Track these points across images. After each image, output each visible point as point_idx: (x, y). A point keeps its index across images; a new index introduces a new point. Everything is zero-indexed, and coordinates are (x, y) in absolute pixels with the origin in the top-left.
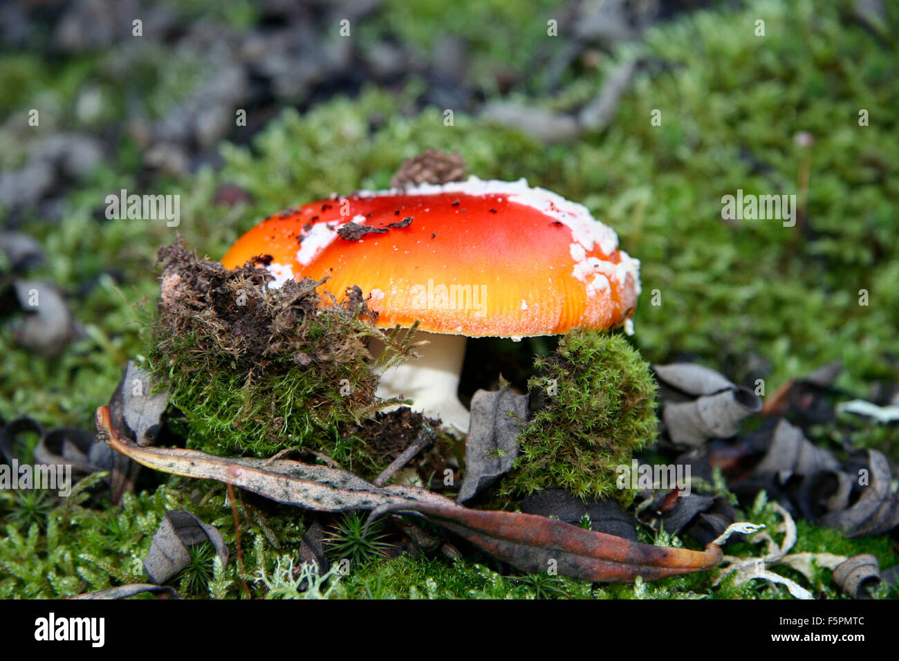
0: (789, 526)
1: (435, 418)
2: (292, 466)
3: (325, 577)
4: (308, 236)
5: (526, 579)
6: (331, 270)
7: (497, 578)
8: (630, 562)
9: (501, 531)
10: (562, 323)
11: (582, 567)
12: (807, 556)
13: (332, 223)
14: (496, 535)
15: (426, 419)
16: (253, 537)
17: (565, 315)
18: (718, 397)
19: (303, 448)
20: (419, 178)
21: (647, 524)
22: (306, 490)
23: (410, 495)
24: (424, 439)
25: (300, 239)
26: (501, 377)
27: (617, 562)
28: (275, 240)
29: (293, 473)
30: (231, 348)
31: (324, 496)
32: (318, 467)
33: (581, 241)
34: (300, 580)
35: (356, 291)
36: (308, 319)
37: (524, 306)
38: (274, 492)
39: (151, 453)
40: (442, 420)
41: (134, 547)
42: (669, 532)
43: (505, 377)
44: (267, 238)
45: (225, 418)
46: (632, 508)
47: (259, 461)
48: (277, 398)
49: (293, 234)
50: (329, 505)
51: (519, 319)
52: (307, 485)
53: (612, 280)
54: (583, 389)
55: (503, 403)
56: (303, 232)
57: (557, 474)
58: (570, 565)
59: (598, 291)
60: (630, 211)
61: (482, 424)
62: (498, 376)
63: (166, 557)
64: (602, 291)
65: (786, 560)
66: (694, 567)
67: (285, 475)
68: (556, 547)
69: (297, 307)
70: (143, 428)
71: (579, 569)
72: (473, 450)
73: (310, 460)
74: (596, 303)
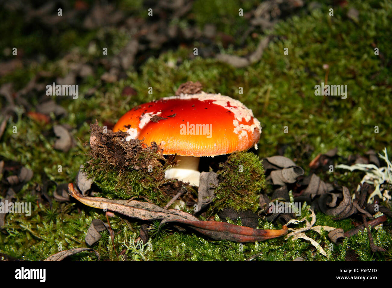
0: (313, 216)
1: (187, 182)
2: (136, 202)
3: (146, 245)
4: (143, 118)
5: (218, 242)
6: (148, 133)
7: (206, 243)
8: (254, 235)
9: (207, 228)
10: (229, 150)
11: (236, 238)
12: (320, 227)
13: (151, 113)
14: (205, 229)
15: (184, 183)
16: (123, 227)
17: (230, 147)
18: (289, 169)
19: (139, 196)
20: (185, 92)
21: (262, 218)
22: (140, 212)
23: (176, 213)
24: (183, 190)
25: (140, 119)
26: (210, 167)
27: (249, 236)
28: (132, 119)
29: (136, 206)
30: (113, 163)
31: (146, 214)
32: (145, 203)
33: (237, 118)
34: (137, 245)
35: (154, 143)
36: (138, 153)
37: (215, 145)
38: (129, 213)
39: (87, 199)
40: (190, 183)
41: (84, 229)
42: (269, 222)
43: (211, 167)
44: (130, 118)
45: (112, 187)
46: (257, 212)
47: (124, 201)
48: (130, 180)
49: (138, 117)
50: (148, 218)
51: (213, 150)
52: (140, 210)
53: (249, 131)
54: (236, 174)
55: (210, 177)
56: (141, 116)
57: (228, 203)
58: (232, 238)
59: (243, 137)
60: (265, 92)
61: (203, 184)
62: (209, 167)
63: (92, 237)
64: (245, 137)
65: (312, 228)
66: (277, 236)
67: (133, 207)
68: (227, 232)
69: (134, 149)
70: (84, 191)
71: (235, 239)
72: (200, 193)
73: (142, 200)
74: (242, 141)
